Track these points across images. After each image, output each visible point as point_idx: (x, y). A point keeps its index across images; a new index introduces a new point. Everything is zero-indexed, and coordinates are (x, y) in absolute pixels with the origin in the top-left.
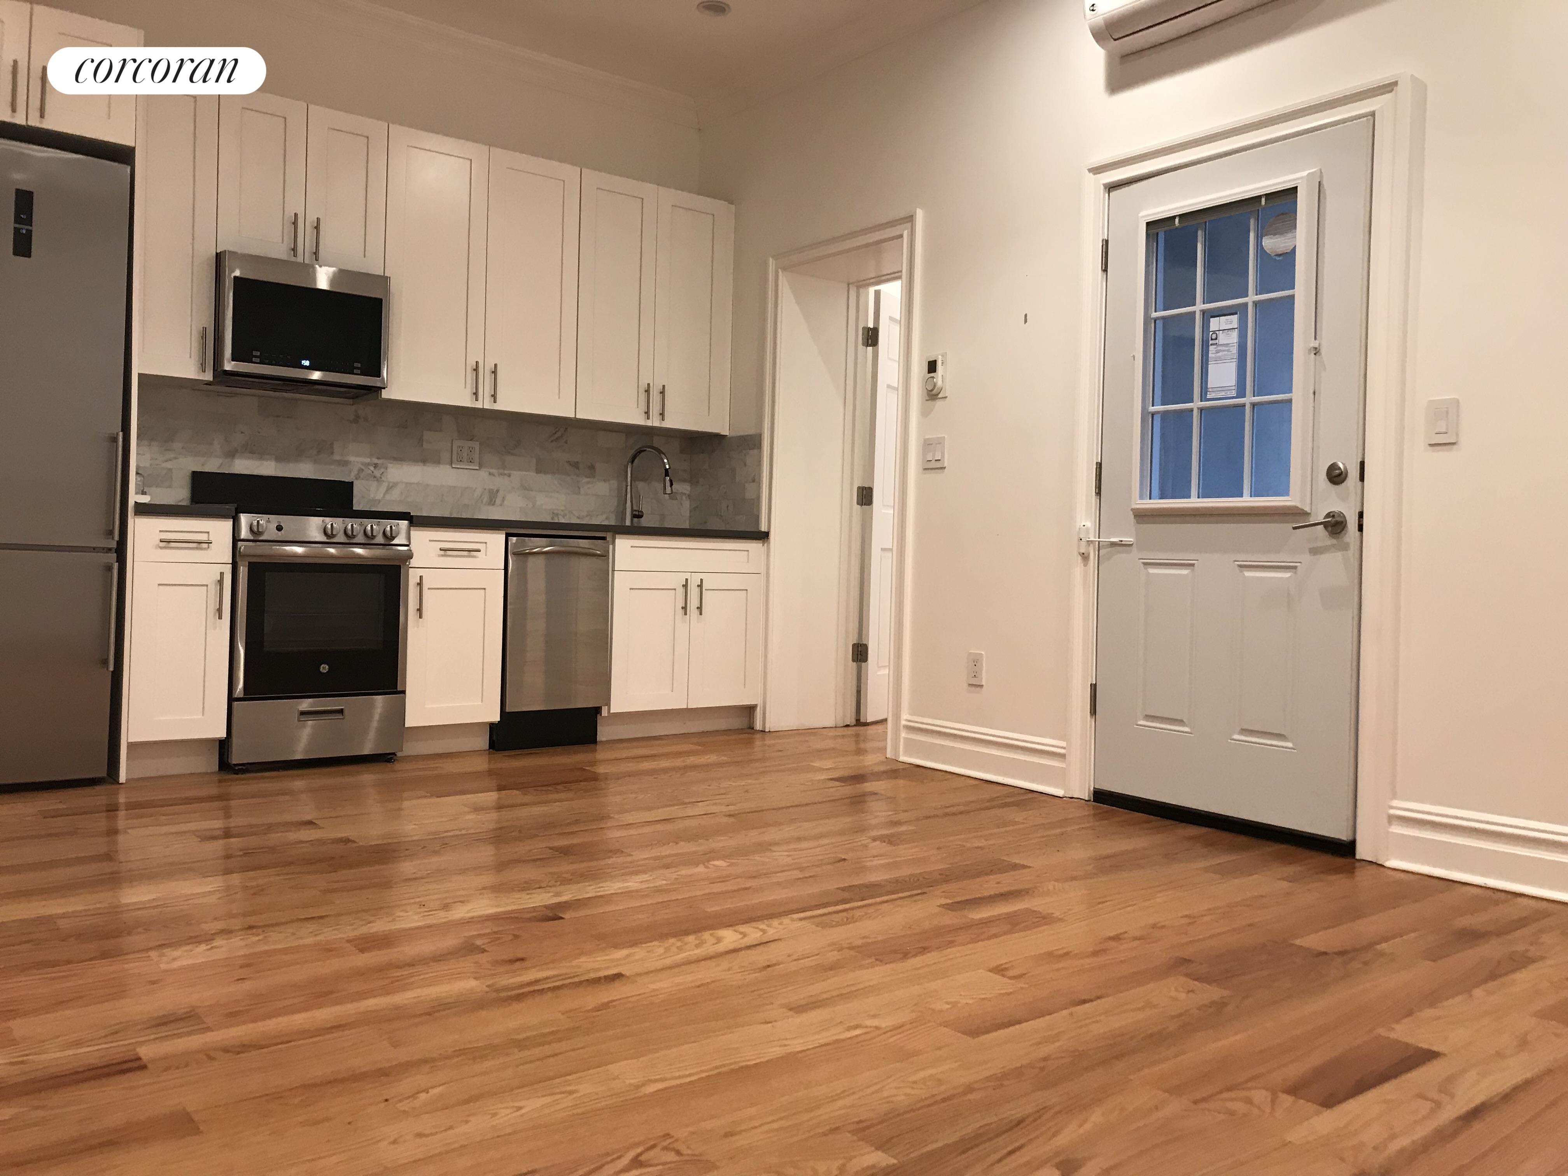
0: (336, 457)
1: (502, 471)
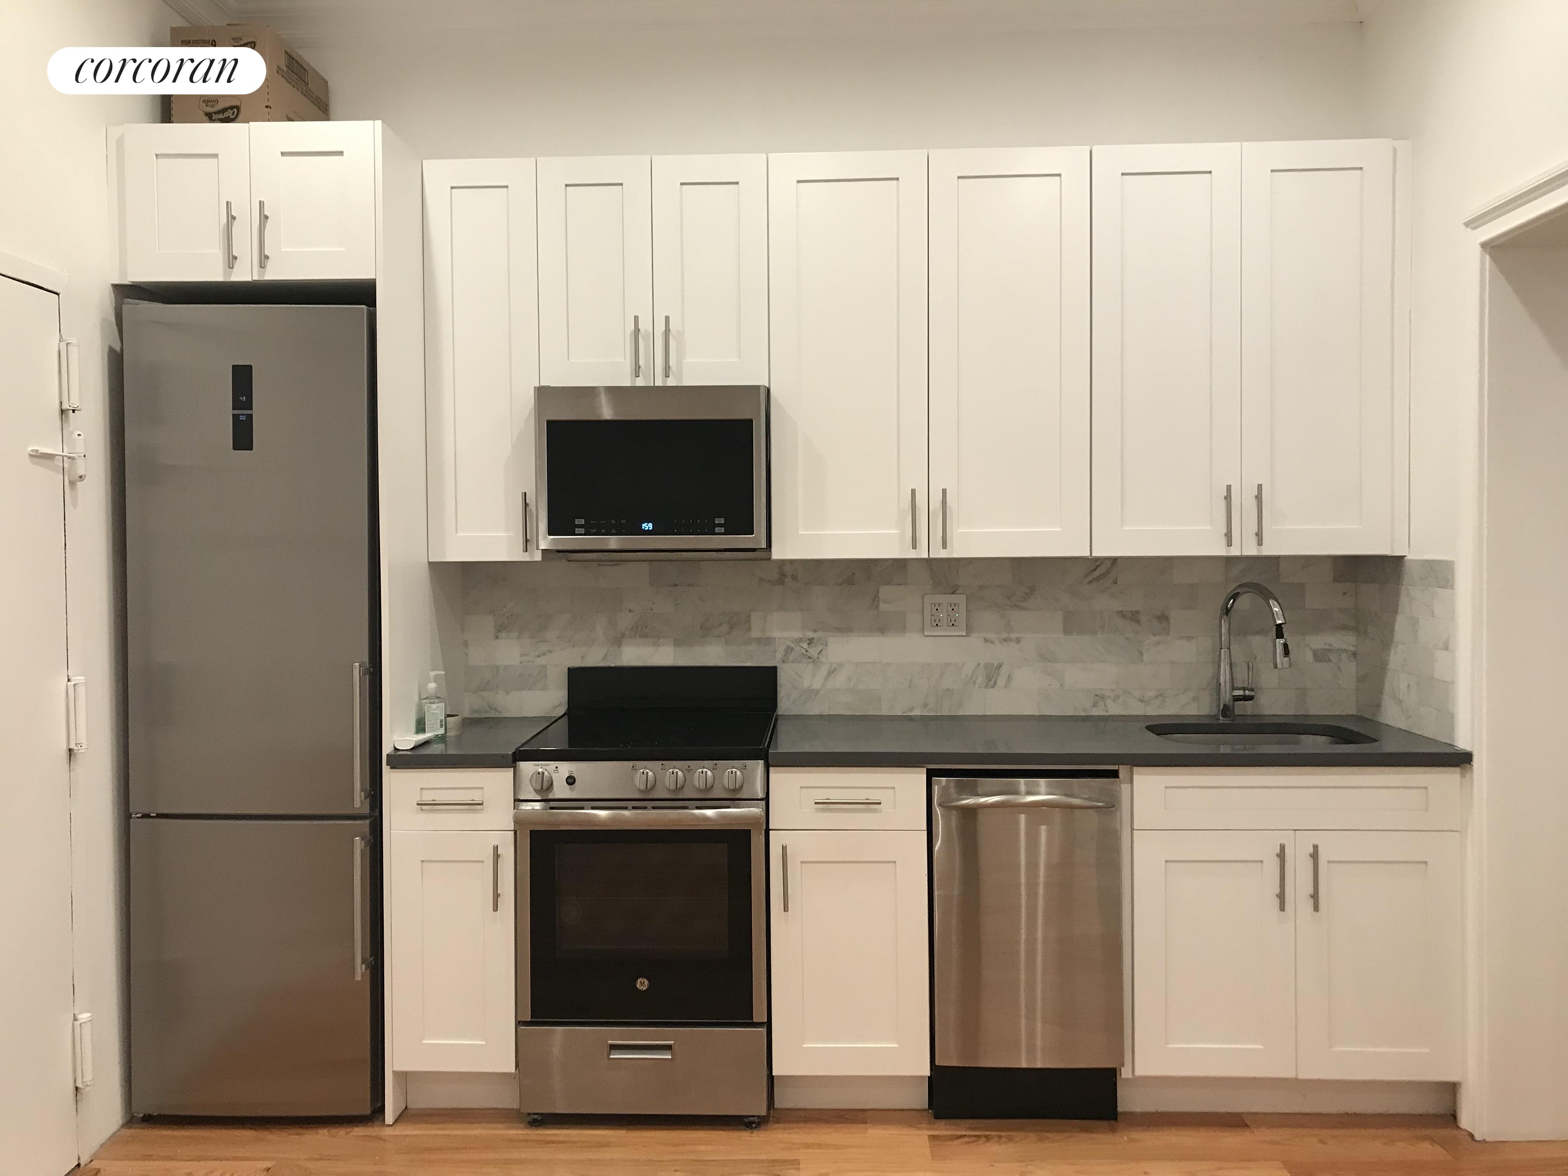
0: (755, 634)
1: (1005, 636)
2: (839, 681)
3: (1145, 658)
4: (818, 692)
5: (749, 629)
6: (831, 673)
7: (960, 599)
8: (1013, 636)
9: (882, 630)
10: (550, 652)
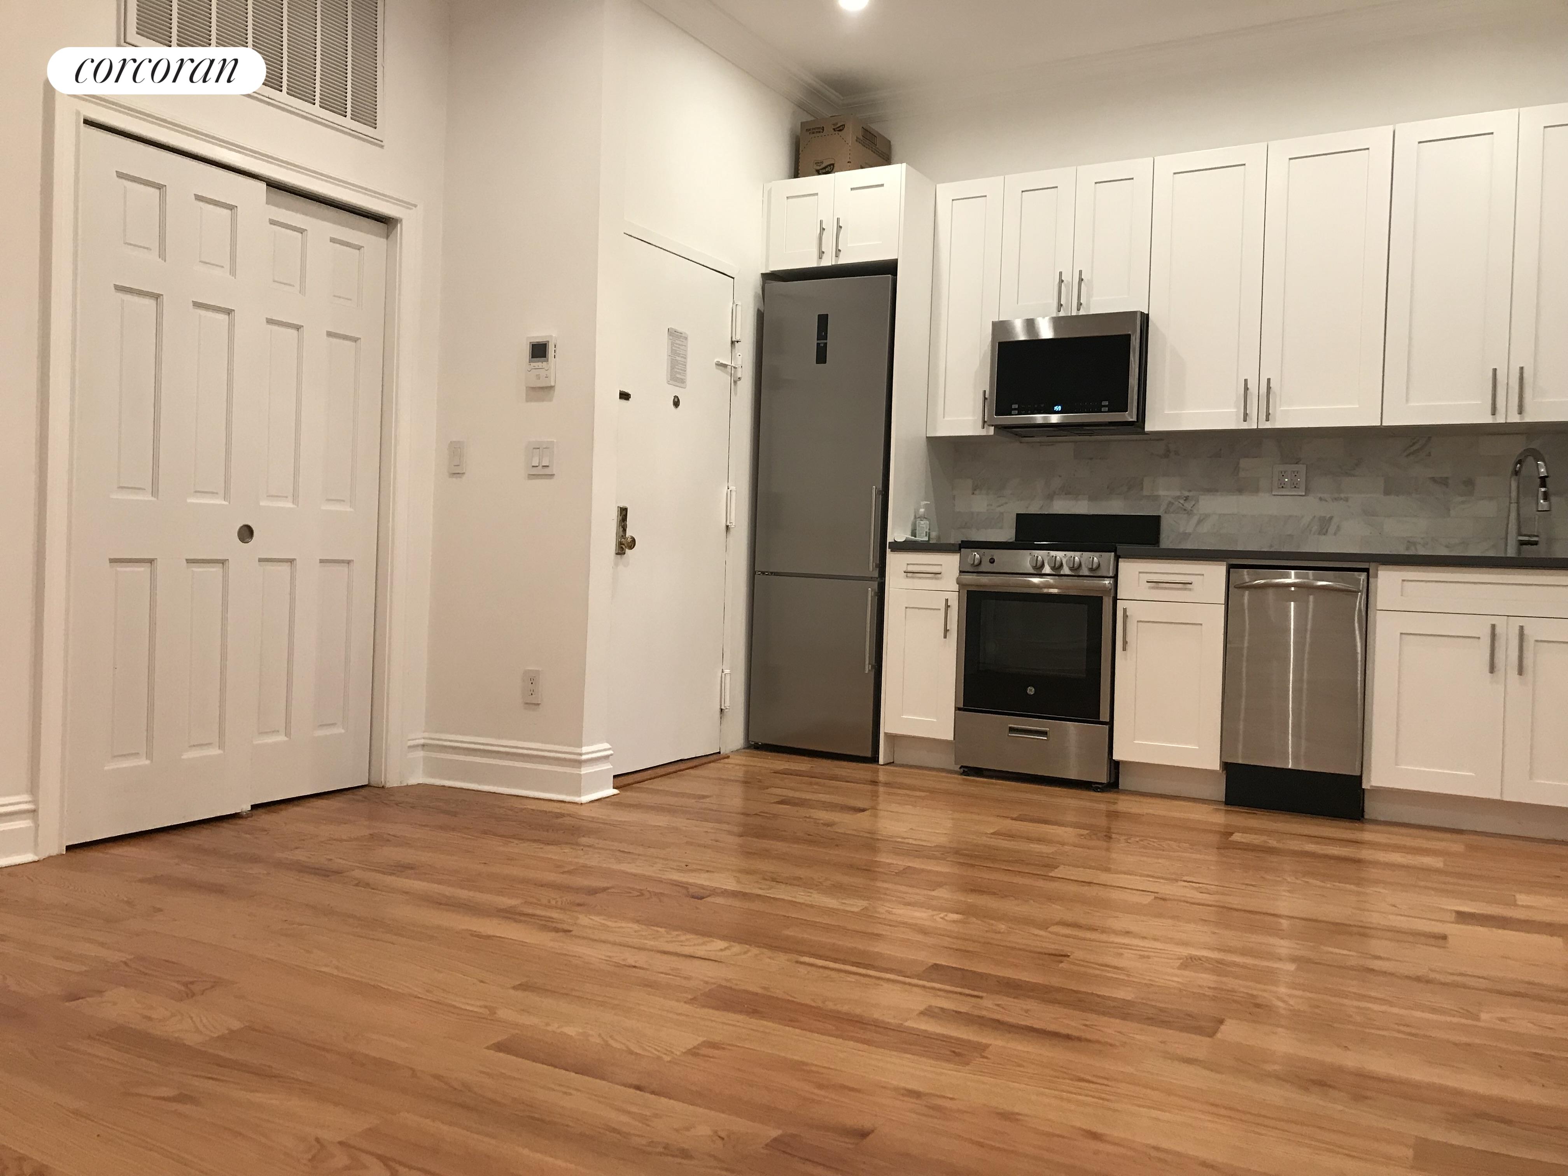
0: (1146, 492)
1: (1336, 495)
2: (1205, 528)
3: (1452, 513)
4: (1190, 534)
5: (1142, 489)
6: (1200, 522)
7: (1302, 468)
8: (1342, 496)
9: (1240, 491)
10: (1006, 503)
